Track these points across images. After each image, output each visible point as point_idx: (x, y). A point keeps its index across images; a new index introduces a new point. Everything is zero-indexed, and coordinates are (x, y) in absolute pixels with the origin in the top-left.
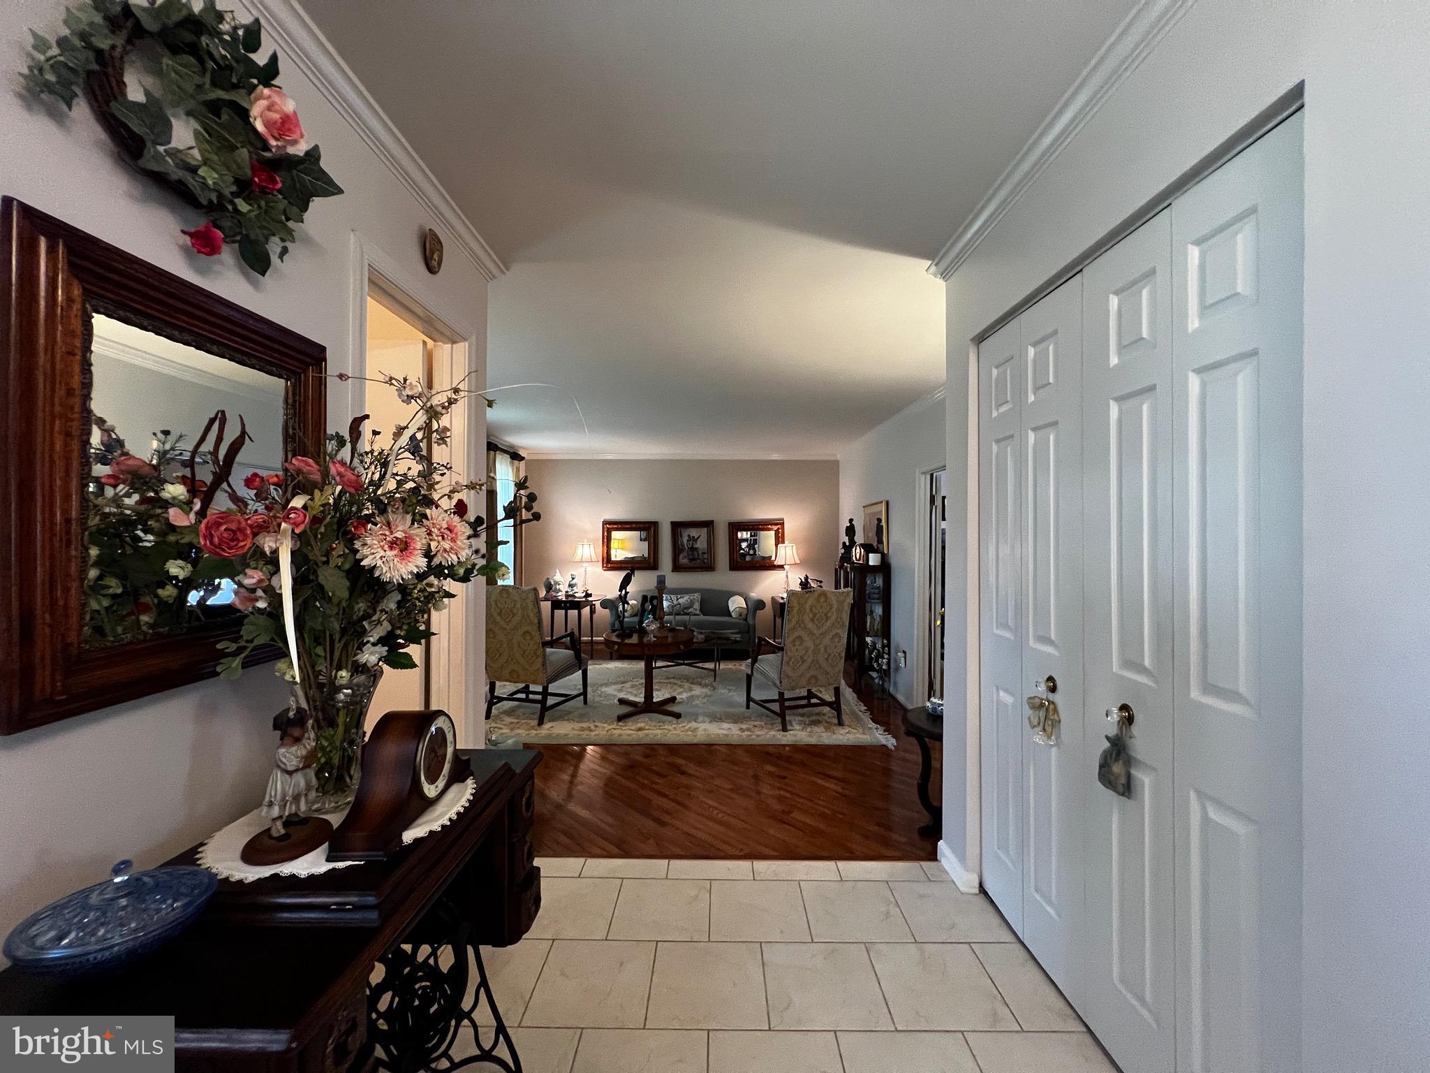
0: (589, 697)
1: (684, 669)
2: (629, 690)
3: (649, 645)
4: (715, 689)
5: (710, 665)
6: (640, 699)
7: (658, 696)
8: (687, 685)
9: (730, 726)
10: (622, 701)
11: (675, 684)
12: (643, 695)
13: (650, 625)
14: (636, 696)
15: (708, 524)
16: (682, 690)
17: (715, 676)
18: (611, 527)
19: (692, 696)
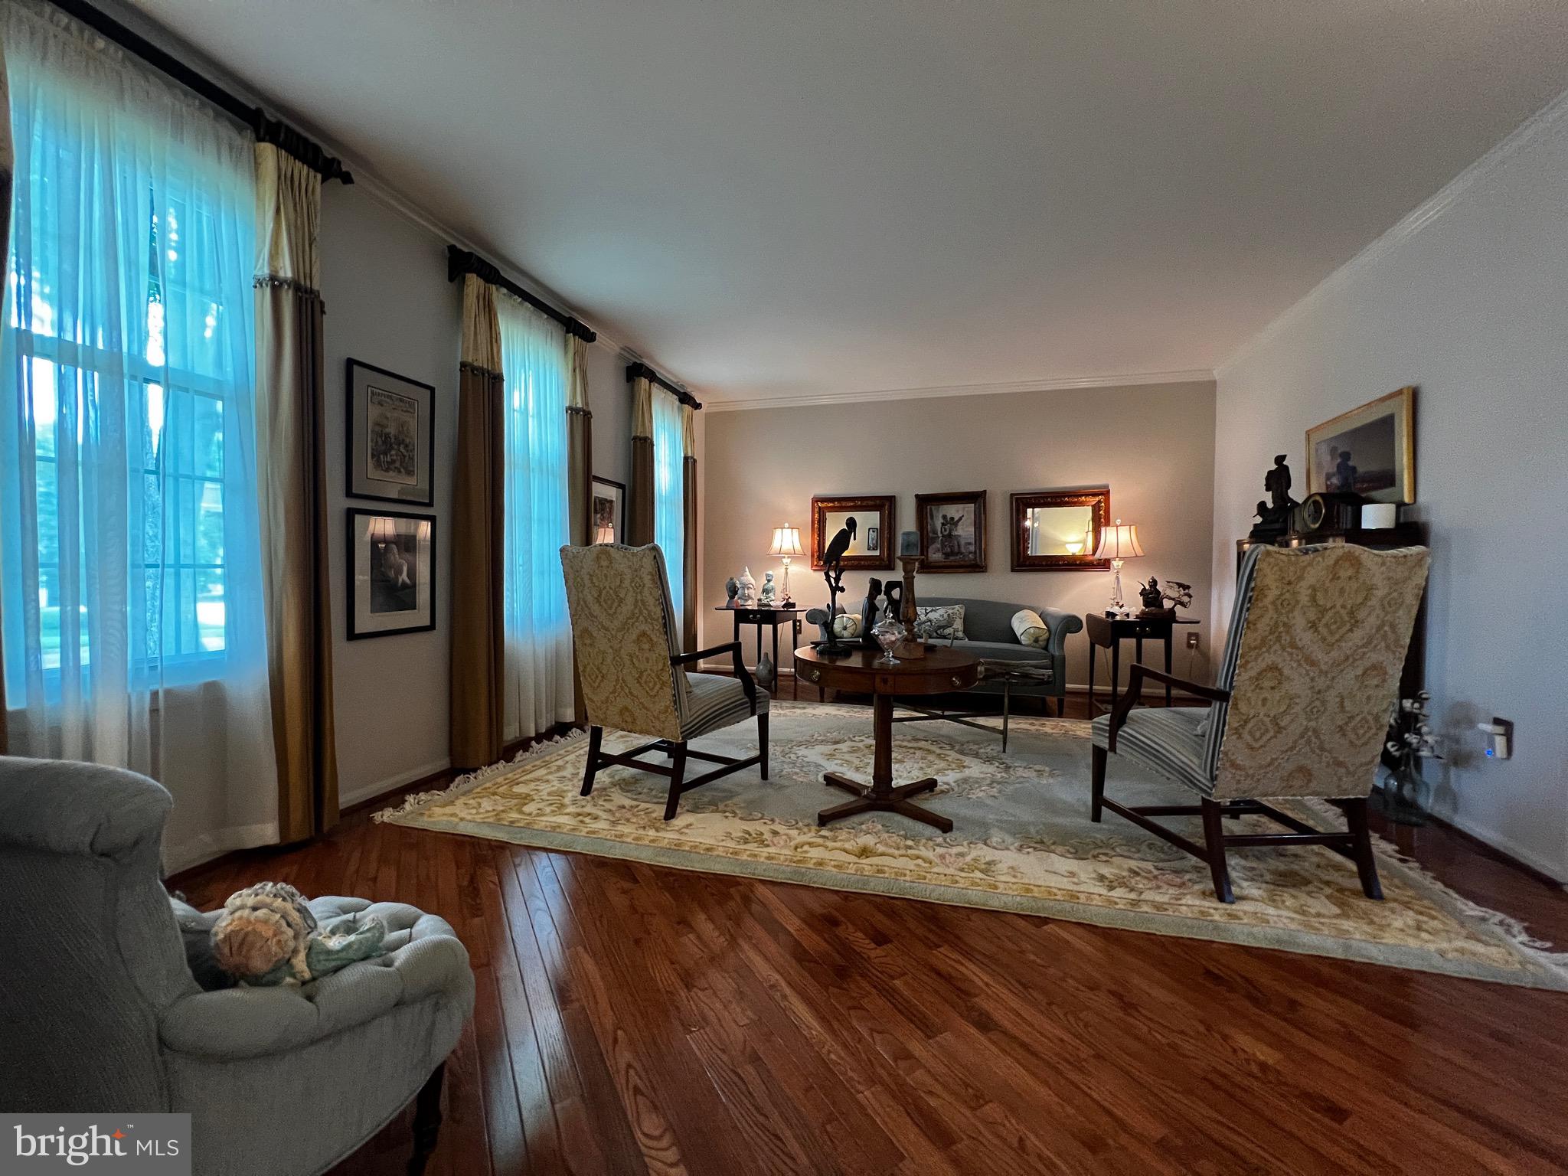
0: (771, 764)
1: (945, 726)
2: (847, 757)
3: (885, 672)
4: (1008, 768)
5: (997, 722)
6: (865, 777)
7: (903, 774)
8: (953, 755)
9: (1072, 865)
10: (831, 780)
11: (929, 751)
12: (871, 770)
13: (888, 632)
14: (857, 769)
15: (976, 498)
16: (943, 765)
17: (1005, 743)
18: (824, 506)
19: (965, 780)
